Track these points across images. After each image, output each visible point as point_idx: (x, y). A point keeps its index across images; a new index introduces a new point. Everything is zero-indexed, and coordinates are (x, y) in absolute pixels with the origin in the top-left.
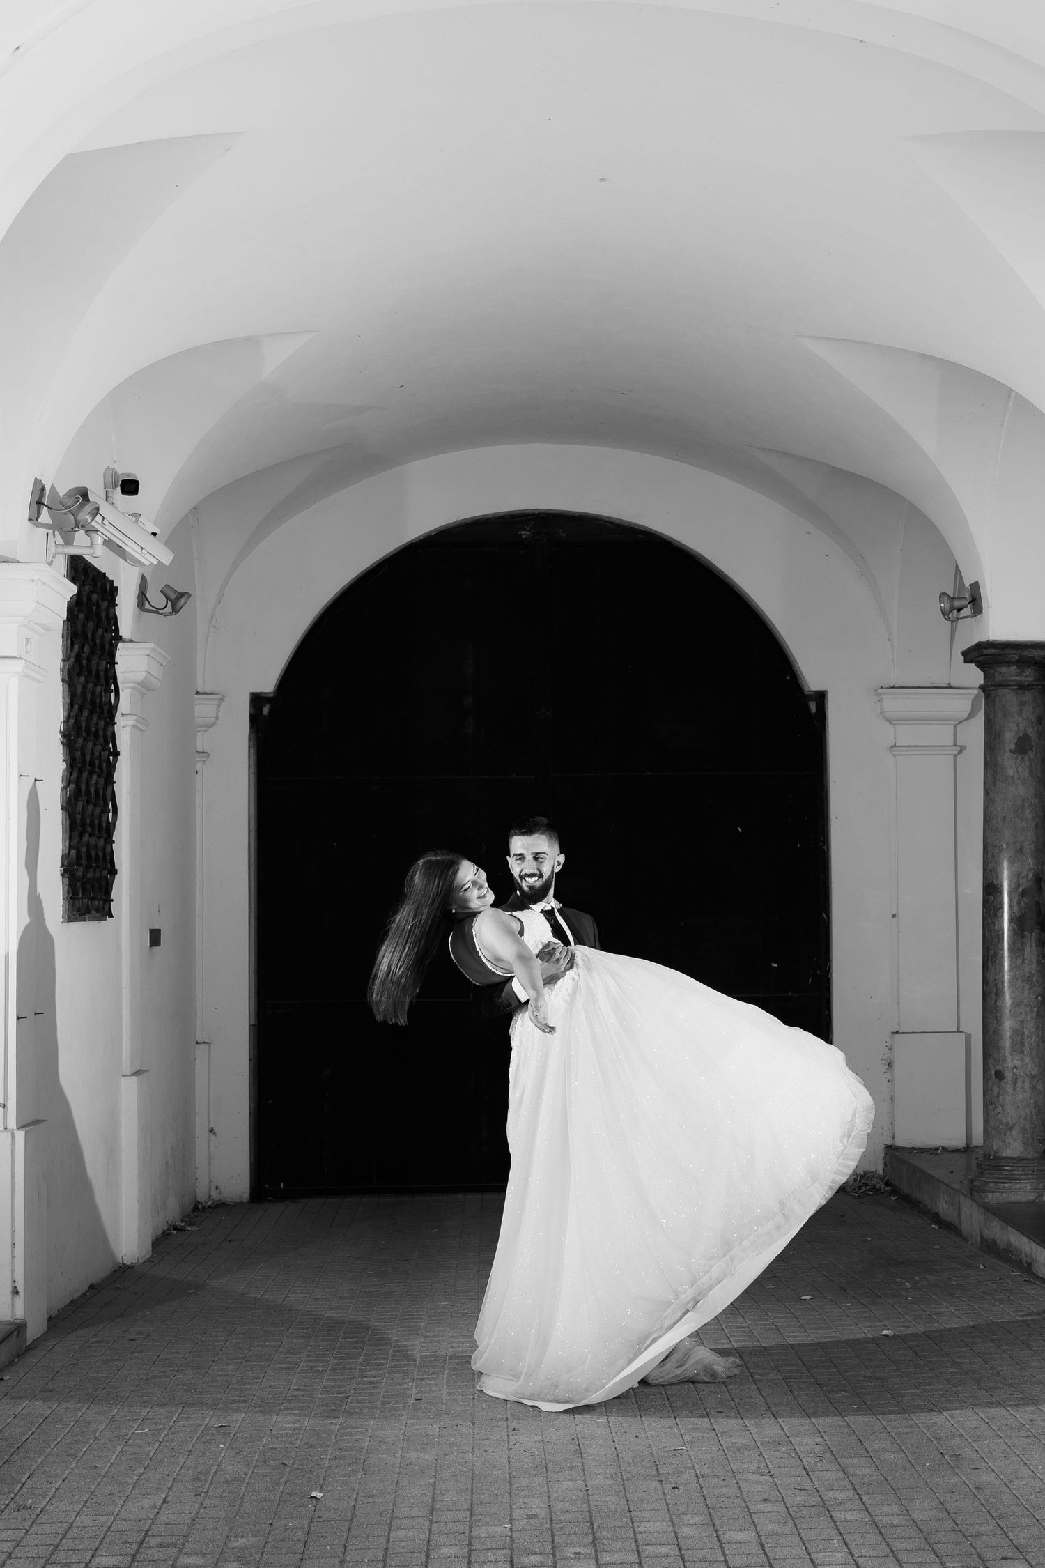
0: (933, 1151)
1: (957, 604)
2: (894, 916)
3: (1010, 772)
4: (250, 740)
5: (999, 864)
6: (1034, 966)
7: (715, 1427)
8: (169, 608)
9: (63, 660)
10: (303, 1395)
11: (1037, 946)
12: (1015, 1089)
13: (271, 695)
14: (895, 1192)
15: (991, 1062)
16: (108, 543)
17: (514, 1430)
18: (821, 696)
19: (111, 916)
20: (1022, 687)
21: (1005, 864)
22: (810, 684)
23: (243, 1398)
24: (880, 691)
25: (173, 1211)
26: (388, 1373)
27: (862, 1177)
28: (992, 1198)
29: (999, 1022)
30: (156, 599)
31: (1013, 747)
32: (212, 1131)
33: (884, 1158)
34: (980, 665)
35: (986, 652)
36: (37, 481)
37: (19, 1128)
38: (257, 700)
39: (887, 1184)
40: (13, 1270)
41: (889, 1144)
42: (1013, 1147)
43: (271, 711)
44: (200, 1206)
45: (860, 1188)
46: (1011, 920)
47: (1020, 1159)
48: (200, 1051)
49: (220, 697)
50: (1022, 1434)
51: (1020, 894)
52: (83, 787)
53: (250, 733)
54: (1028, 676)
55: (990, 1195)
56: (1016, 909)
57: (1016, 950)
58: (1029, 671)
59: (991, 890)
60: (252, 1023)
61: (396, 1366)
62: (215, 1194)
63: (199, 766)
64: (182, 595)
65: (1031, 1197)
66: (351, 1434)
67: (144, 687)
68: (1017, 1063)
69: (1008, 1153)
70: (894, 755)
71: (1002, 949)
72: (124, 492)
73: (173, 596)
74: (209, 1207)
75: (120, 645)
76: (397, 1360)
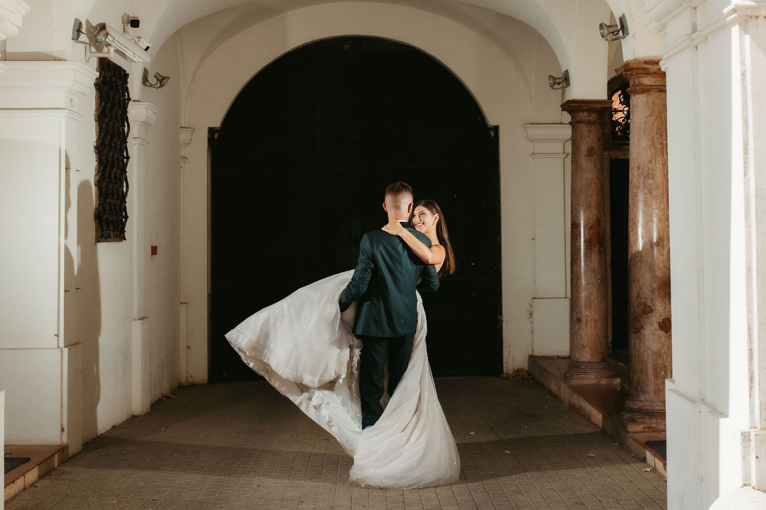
0: (551, 358)
1: (557, 81)
2: (533, 239)
3: (584, 166)
4: (208, 151)
5: (578, 213)
6: (596, 264)
7: (405, 501)
8: (158, 85)
9: (96, 110)
10: (201, 483)
11: (598, 254)
12: (586, 327)
13: (219, 129)
14: (533, 379)
15: (575, 314)
16: (117, 51)
17: (302, 502)
18: (496, 128)
19: (125, 239)
20: (590, 123)
21: (582, 213)
22: (490, 123)
23: (170, 485)
24: (526, 125)
25: (165, 387)
26: (248, 472)
27: (517, 371)
28: (574, 382)
29: (579, 293)
30: (152, 80)
31: (585, 153)
32: (188, 347)
33: (528, 362)
34: (569, 112)
35: (571, 105)
36: (76, 20)
37: (65, 347)
38: (211, 131)
39: (529, 375)
40: (62, 419)
41: (531, 354)
42: (586, 356)
43: (218, 136)
44: (182, 386)
45: (516, 376)
46: (585, 241)
47: (589, 363)
48: (183, 308)
49: (192, 129)
50: (562, 505)
51: (589, 228)
52: (107, 174)
53: (208, 147)
54: (593, 117)
55: (574, 381)
56: (587, 235)
57: (587, 256)
58: (593, 115)
59: (575, 226)
60: (209, 293)
61: (253, 468)
62: (190, 380)
63: (182, 164)
64: (164, 78)
65: (595, 382)
66: (218, 504)
67: (146, 125)
68: (588, 313)
69: (583, 359)
70: (533, 158)
71: (580, 256)
72: (132, 26)
73: (160, 78)
74: (187, 386)
75: (130, 103)
76: (254, 465)
